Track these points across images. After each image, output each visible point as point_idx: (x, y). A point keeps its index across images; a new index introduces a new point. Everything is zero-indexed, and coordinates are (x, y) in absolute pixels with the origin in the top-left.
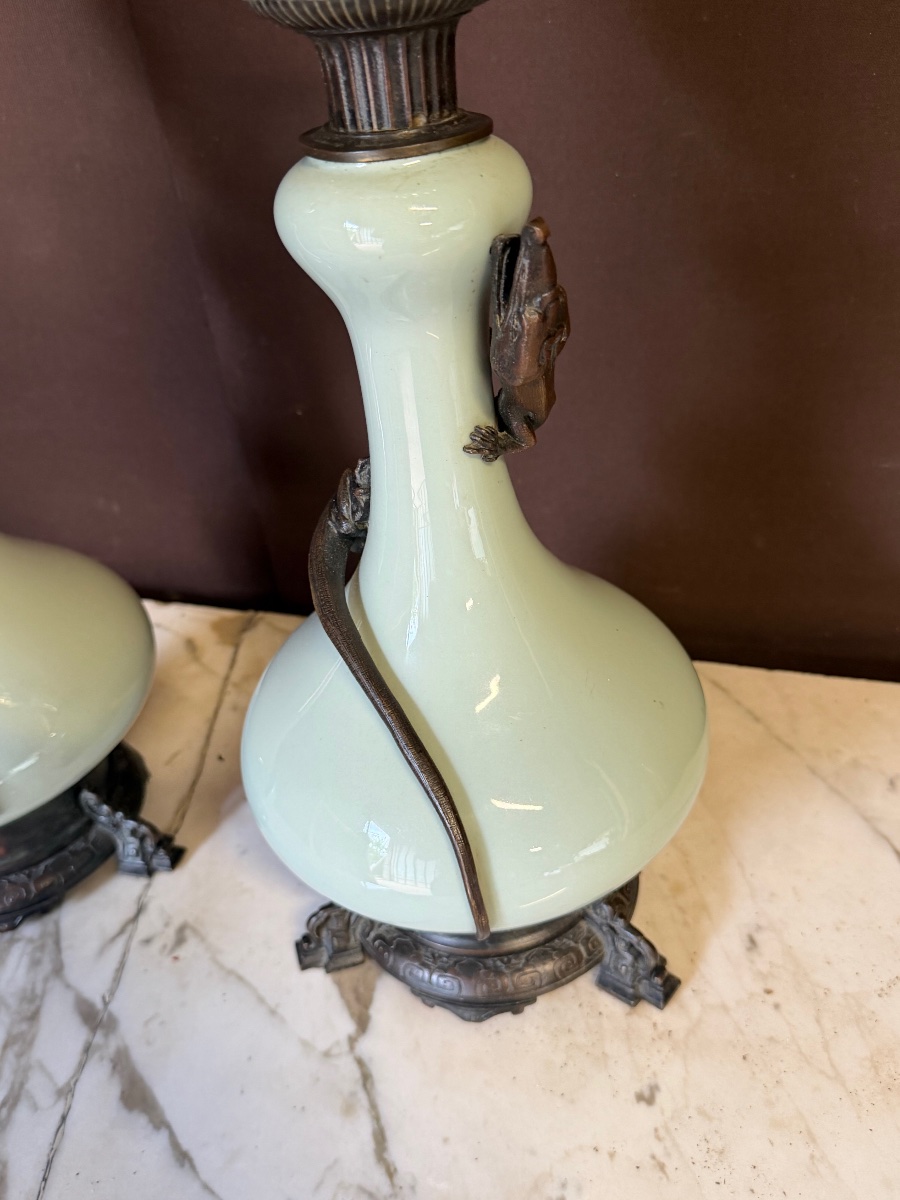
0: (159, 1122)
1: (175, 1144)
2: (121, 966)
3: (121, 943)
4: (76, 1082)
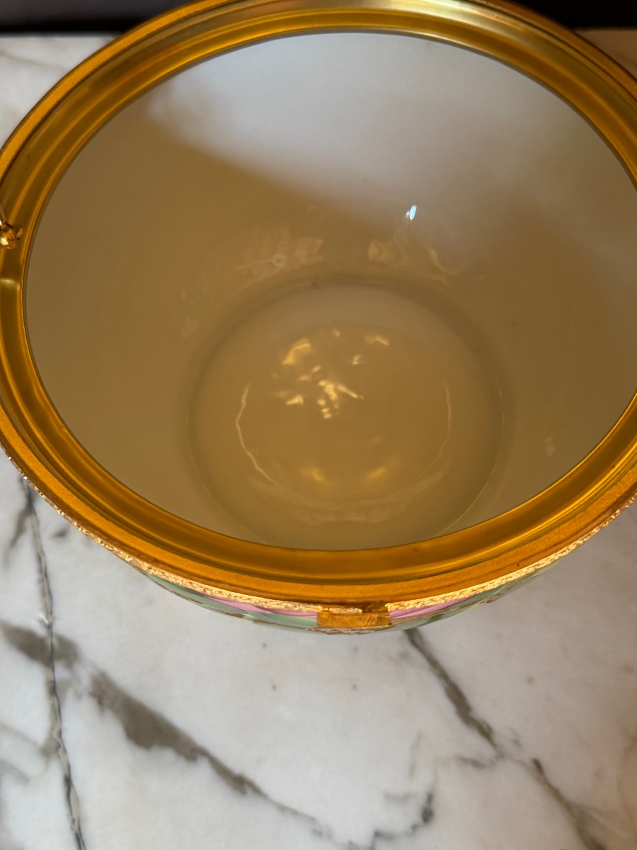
0: (190, 751)
1: (222, 771)
2: (44, 575)
3: (26, 542)
4: (60, 733)
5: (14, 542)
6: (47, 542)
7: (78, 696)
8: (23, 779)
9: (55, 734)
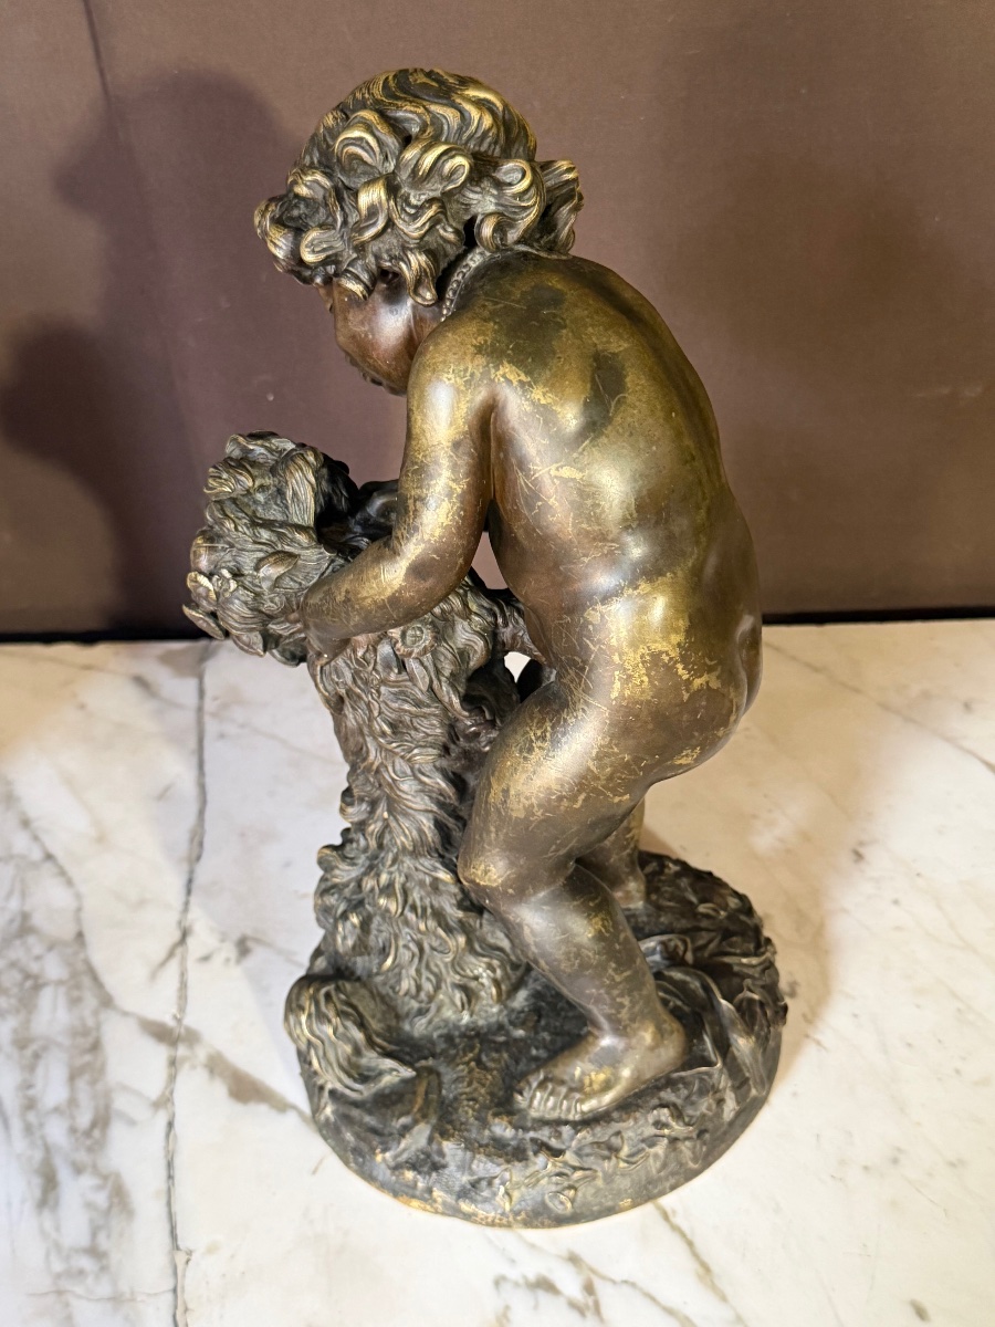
0: (282, 1106)
2: (183, 986)
3: (174, 965)
4: (172, 1093)
5: (163, 964)
6: (191, 964)
7: (193, 1067)
8: (132, 1123)
9: (167, 1093)
